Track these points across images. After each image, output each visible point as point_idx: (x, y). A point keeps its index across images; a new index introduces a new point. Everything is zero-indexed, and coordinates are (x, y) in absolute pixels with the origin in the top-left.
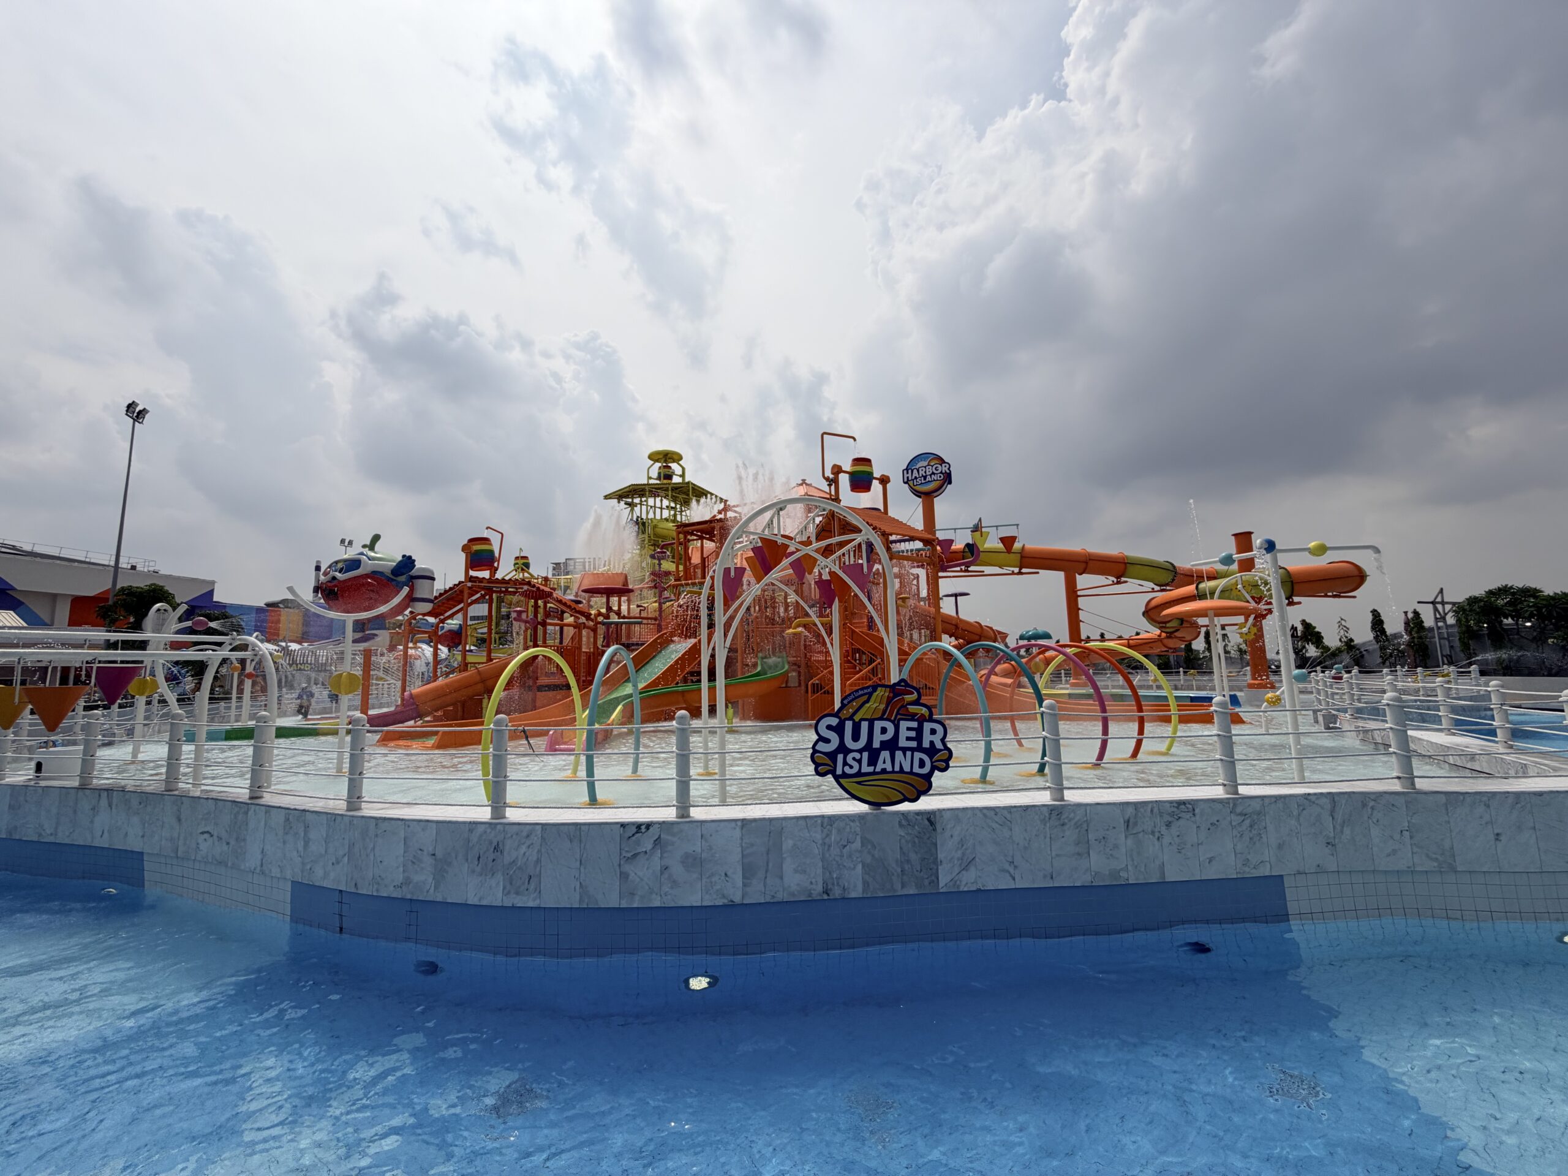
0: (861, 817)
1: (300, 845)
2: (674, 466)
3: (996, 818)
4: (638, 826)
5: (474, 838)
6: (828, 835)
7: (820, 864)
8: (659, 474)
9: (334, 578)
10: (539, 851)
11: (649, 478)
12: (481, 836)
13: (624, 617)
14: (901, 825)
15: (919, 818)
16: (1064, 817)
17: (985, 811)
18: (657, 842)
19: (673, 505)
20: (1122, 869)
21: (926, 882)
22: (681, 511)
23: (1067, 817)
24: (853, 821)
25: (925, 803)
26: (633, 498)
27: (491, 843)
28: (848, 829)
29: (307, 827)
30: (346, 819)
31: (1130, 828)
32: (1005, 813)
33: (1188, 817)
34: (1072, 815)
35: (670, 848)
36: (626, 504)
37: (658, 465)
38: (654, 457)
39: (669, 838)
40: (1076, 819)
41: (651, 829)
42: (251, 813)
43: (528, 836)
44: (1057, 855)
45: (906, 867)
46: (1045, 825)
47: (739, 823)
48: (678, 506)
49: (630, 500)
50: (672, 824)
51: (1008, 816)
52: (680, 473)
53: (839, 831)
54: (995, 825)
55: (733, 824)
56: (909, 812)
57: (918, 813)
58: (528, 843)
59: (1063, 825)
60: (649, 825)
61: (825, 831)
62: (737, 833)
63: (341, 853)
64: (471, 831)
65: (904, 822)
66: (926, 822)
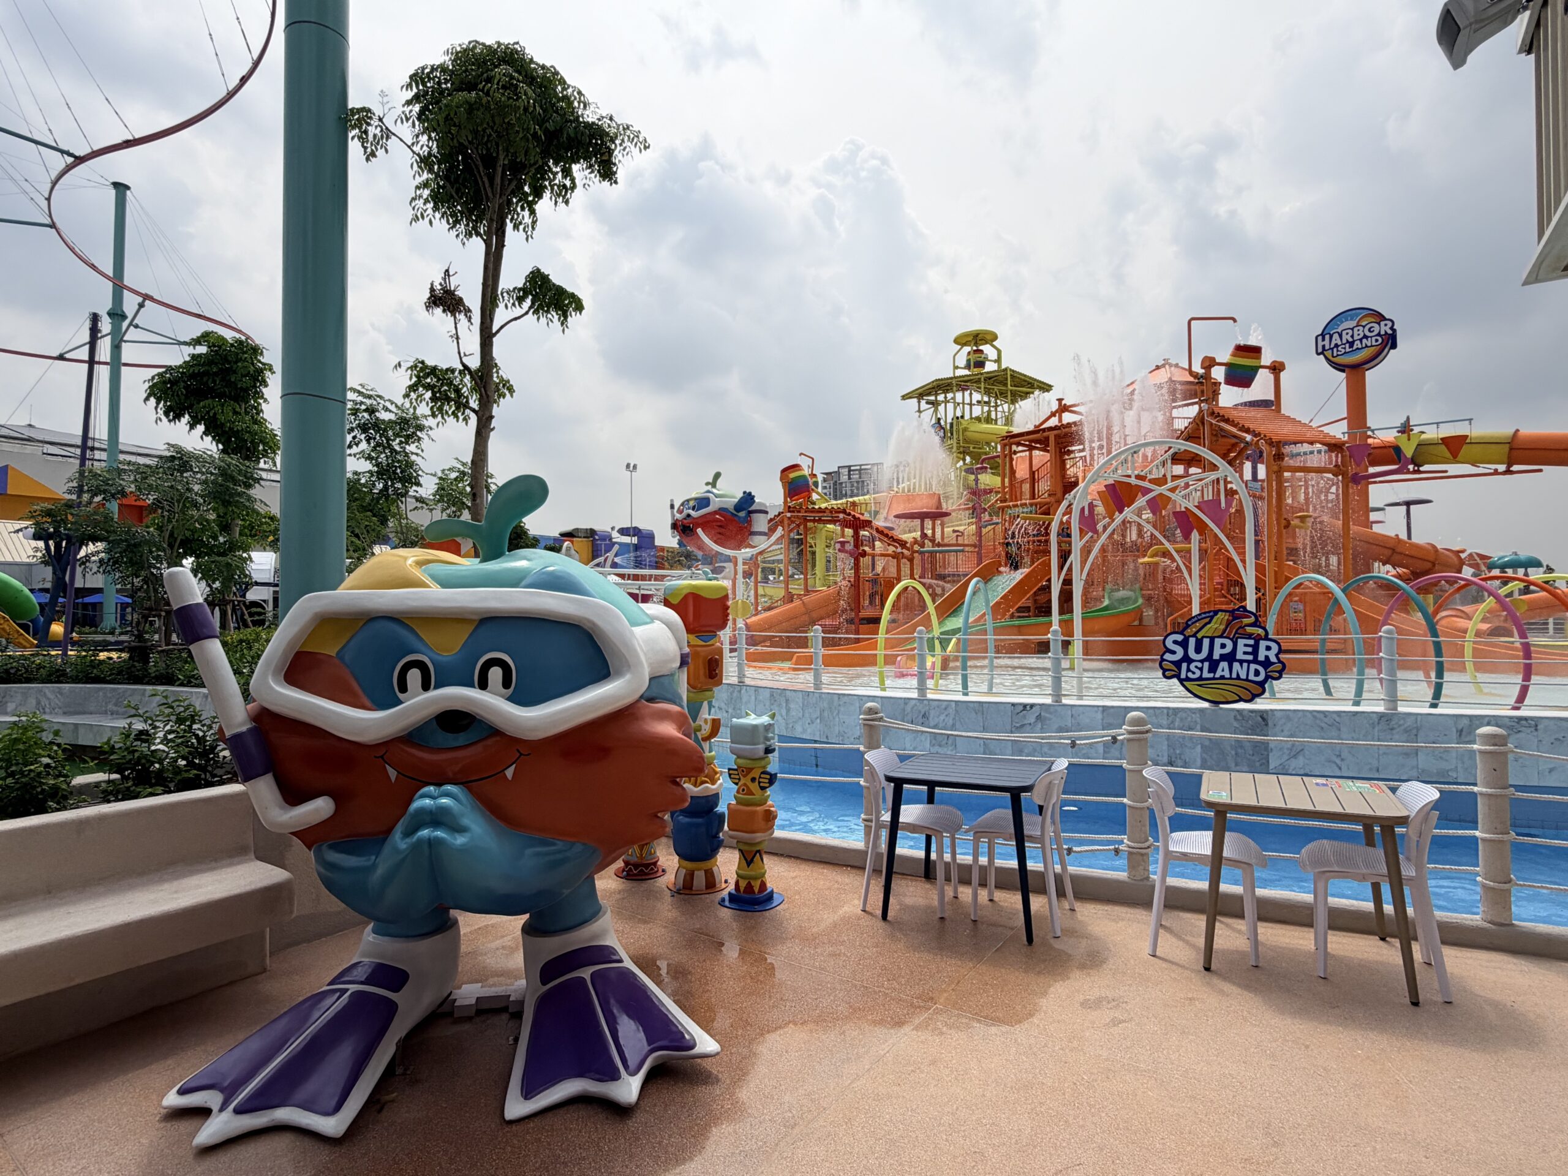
0: (1202, 711)
1: (784, 712)
2: (986, 348)
3: (1326, 720)
4: (1025, 706)
5: (908, 708)
6: (1172, 722)
7: (1166, 743)
8: (968, 361)
9: (689, 516)
10: (954, 719)
11: (956, 368)
12: (913, 708)
13: (939, 545)
14: (1235, 718)
15: (1253, 715)
16: (1393, 723)
17: (1315, 714)
18: (1039, 717)
19: (986, 399)
20: (1451, 770)
21: (1258, 764)
22: (996, 406)
23: (1397, 723)
24: (1194, 713)
25: (1260, 705)
26: (936, 395)
27: (920, 712)
28: (1189, 719)
29: (787, 701)
30: (817, 695)
31: (1463, 736)
32: (1335, 716)
33: (1529, 731)
34: (1402, 722)
35: (1048, 722)
36: (928, 403)
37: (967, 349)
38: (961, 341)
39: (1047, 715)
40: (1406, 725)
41: (1034, 708)
42: (743, 691)
43: (946, 709)
44: (1384, 753)
45: (1240, 751)
46: (1374, 728)
47: (1101, 709)
48: (993, 400)
49: (932, 398)
50: (1049, 705)
51: (1338, 719)
52: (995, 357)
53: (1181, 719)
54: (1323, 725)
55: (1096, 709)
56: (1244, 710)
57: (1252, 711)
58: (946, 713)
59: (1392, 729)
60: (1032, 706)
61: (1170, 719)
62: (1099, 716)
63: (815, 716)
64: (906, 704)
65: (1239, 717)
66: (1260, 719)
